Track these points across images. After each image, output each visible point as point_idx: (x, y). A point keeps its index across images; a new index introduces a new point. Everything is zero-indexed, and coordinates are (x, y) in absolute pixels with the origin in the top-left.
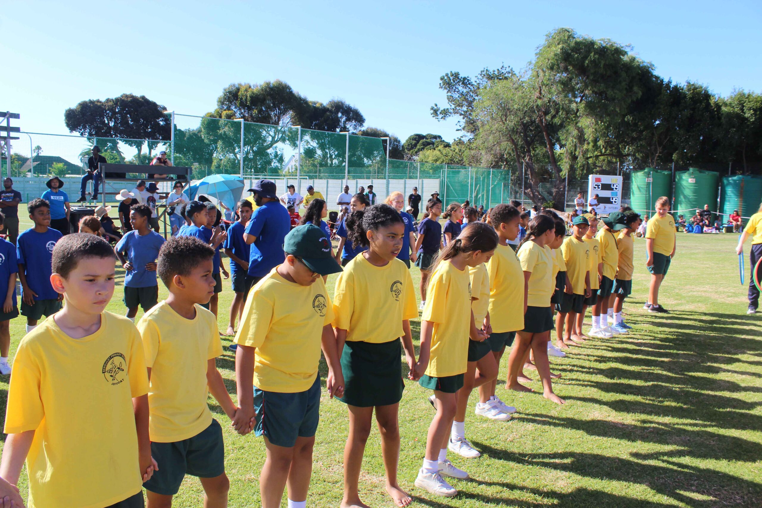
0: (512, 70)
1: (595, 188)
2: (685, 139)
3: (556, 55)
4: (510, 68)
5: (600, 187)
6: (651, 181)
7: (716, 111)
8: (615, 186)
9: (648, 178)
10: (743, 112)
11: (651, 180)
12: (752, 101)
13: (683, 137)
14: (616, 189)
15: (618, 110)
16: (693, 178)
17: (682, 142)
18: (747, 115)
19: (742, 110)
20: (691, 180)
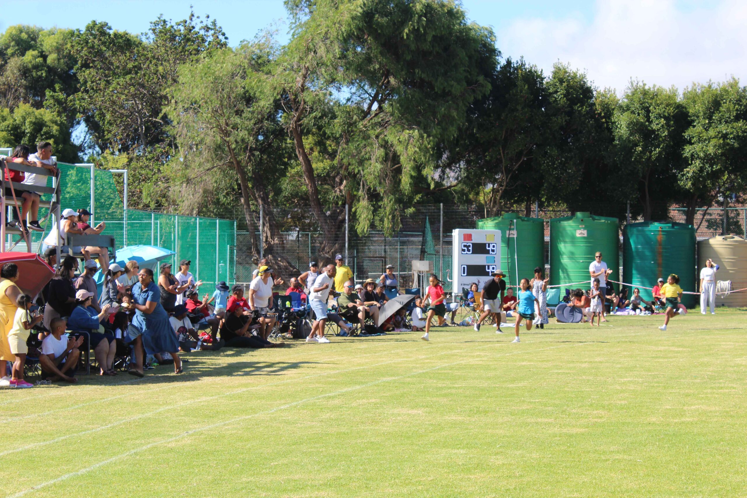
0: (214, 23)
1: (464, 250)
2: (560, 163)
3: (353, 18)
4: (211, 20)
5: (471, 248)
6: (515, 236)
7: (604, 117)
8: (491, 246)
9: (510, 229)
10: (648, 120)
11: (514, 234)
12: (662, 103)
13: (557, 160)
14: (493, 251)
15: (455, 114)
16: (584, 229)
17: (556, 169)
18: (654, 127)
19: (648, 117)
20: (580, 233)
